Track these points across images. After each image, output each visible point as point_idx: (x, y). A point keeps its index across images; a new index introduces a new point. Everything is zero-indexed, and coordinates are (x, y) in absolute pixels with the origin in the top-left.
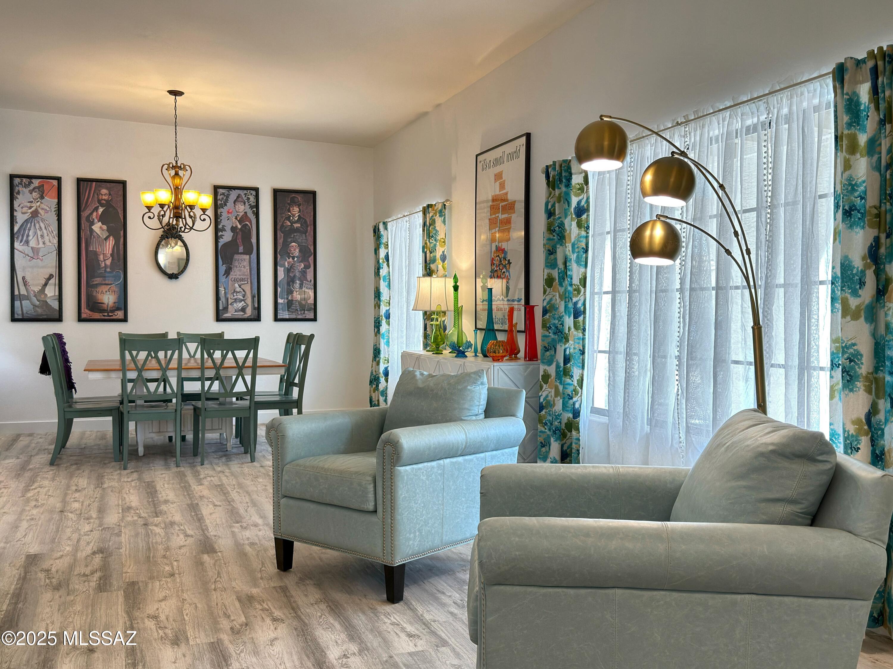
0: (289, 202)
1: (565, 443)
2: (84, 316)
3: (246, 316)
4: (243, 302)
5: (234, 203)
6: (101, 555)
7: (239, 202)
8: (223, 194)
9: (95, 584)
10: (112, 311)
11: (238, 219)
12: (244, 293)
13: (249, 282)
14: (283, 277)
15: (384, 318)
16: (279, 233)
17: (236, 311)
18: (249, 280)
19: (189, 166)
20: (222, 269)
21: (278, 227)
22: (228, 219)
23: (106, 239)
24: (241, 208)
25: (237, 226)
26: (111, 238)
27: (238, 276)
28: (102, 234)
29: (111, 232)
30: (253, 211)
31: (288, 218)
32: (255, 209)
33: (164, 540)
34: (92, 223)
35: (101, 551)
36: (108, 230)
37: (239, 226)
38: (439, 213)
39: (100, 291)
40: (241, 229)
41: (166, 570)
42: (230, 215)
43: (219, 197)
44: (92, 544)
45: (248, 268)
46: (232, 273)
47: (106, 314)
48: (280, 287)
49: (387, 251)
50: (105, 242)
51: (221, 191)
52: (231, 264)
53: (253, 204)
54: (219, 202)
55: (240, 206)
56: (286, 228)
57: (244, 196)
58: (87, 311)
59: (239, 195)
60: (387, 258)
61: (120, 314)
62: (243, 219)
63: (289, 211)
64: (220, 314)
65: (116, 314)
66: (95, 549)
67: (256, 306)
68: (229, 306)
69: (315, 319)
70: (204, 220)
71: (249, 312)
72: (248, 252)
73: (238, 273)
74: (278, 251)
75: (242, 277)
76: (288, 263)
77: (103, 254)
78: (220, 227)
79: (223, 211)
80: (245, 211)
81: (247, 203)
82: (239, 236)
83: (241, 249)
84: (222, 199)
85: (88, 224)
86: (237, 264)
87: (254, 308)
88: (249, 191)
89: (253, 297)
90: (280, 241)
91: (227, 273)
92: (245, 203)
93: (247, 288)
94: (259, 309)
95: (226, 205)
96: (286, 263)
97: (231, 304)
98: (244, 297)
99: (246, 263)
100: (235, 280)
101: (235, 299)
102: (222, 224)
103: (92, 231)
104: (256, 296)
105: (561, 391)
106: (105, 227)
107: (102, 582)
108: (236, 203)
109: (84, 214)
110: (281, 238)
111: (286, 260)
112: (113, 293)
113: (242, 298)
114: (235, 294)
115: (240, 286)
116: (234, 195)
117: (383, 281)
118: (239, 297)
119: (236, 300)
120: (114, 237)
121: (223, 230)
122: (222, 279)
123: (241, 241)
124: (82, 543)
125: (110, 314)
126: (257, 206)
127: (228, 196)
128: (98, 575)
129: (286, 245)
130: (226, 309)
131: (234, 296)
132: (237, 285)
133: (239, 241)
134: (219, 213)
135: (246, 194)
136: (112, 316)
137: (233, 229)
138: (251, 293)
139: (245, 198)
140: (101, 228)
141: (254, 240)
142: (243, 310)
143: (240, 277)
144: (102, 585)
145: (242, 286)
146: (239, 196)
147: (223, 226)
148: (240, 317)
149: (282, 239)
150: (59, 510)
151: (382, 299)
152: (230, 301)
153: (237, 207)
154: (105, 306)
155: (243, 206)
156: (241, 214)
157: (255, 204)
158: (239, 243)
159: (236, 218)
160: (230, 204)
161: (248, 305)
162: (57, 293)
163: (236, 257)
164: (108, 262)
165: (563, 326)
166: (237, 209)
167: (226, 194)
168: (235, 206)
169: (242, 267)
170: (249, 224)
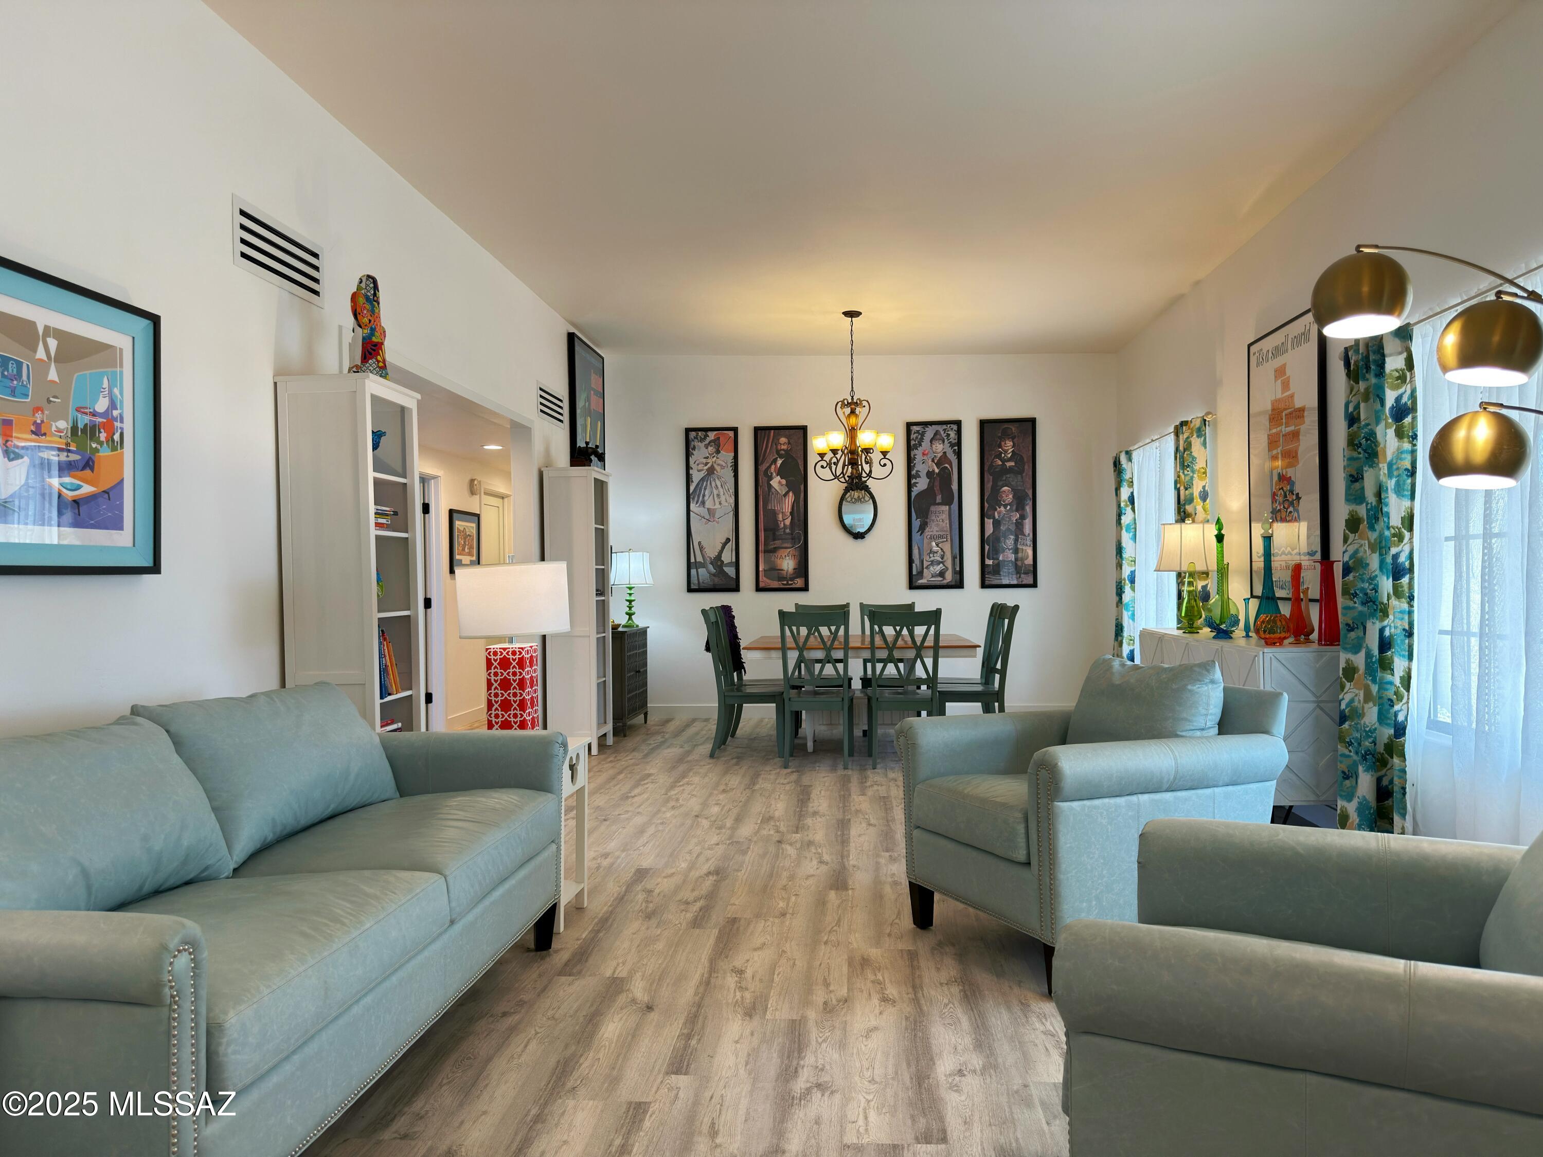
0: (1000, 435)
1: (1385, 775)
2: (761, 585)
3: (945, 582)
4: (941, 565)
5: (931, 441)
6: (715, 877)
7: (937, 440)
8: (918, 432)
9: (692, 915)
10: (792, 579)
11: (936, 461)
12: (942, 553)
13: (949, 540)
14: (991, 531)
15: (1127, 582)
16: (986, 475)
17: (933, 577)
18: (949, 538)
19: (868, 401)
20: (916, 523)
21: (986, 468)
22: (923, 463)
23: (785, 495)
24: (939, 447)
25: (934, 471)
26: (791, 494)
27: (935, 533)
28: (781, 490)
29: (791, 486)
30: (954, 450)
31: (999, 456)
32: (956, 448)
33: (792, 864)
34: (771, 478)
35: (717, 872)
36: (787, 485)
37: (937, 471)
38: (1197, 432)
39: (779, 556)
40: (938, 474)
41: (779, 906)
42: (925, 458)
43: (913, 436)
44: (711, 862)
45: (948, 521)
46: (927, 529)
47: (785, 582)
48: (988, 545)
49: (1131, 490)
50: (783, 498)
51: (915, 428)
52: (927, 518)
53: (954, 442)
54: (913, 443)
55: (938, 445)
56: (996, 468)
57: (942, 433)
58: (765, 579)
59: (937, 431)
60: (1132, 500)
61: (799, 583)
62: (942, 461)
63: (1000, 446)
64: (914, 580)
65: (796, 582)
66: (712, 868)
67: (958, 569)
68: (925, 570)
69: (1034, 585)
70: (885, 465)
71: (949, 577)
72: (948, 501)
73: (936, 529)
74: (986, 498)
75: (939, 533)
76: (999, 513)
77: (782, 512)
78: (914, 472)
79: (918, 453)
80: (944, 451)
81: (946, 440)
82: (937, 483)
83: (939, 499)
84: (917, 438)
85: (765, 479)
86: (934, 518)
87: (954, 572)
88: (949, 426)
89: (954, 558)
90: (988, 486)
91: (922, 529)
92: (944, 442)
93: (947, 547)
94: (961, 573)
95: (920, 445)
96: (996, 513)
97: (926, 568)
98: (942, 559)
99: (945, 516)
100: (932, 538)
101: (932, 561)
102: (916, 469)
103: (770, 486)
104: (958, 557)
105: (1375, 694)
106: (784, 482)
107: (701, 914)
108: (933, 442)
109: (762, 468)
110: (988, 481)
111: (996, 510)
112: (793, 558)
113: (940, 560)
114: (931, 555)
115: (937, 545)
116: (930, 432)
117: (1126, 531)
118: (935, 558)
119: (933, 563)
120: (794, 493)
121: (917, 476)
122: (916, 536)
123: (938, 487)
124: (702, 859)
125: (790, 582)
126: (959, 443)
127: (923, 434)
128: (699, 904)
129: (996, 490)
130: (920, 574)
131: (930, 558)
132: (934, 544)
133: (937, 489)
134: (912, 456)
135: (945, 430)
136: (792, 584)
137: (930, 474)
138: (952, 553)
139: (944, 435)
140: (780, 482)
141: (955, 487)
142: (942, 574)
143: (937, 533)
144: (699, 918)
145: (940, 545)
146: (937, 433)
147: (917, 471)
148: (938, 583)
149: (991, 483)
150: (695, 814)
151: (1124, 556)
152: (925, 564)
153: (934, 446)
154: (784, 573)
155: (942, 445)
156: (939, 455)
157: (956, 441)
158: (936, 492)
159: (933, 461)
160: (926, 444)
161: (947, 569)
162: (734, 560)
163: (933, 508)
164: (788, 522)
165: (1376, 592)
166: (934, 449)
167: (920, 432)
168: (931, 446)
169: (941, 521)
170: (949, 467)
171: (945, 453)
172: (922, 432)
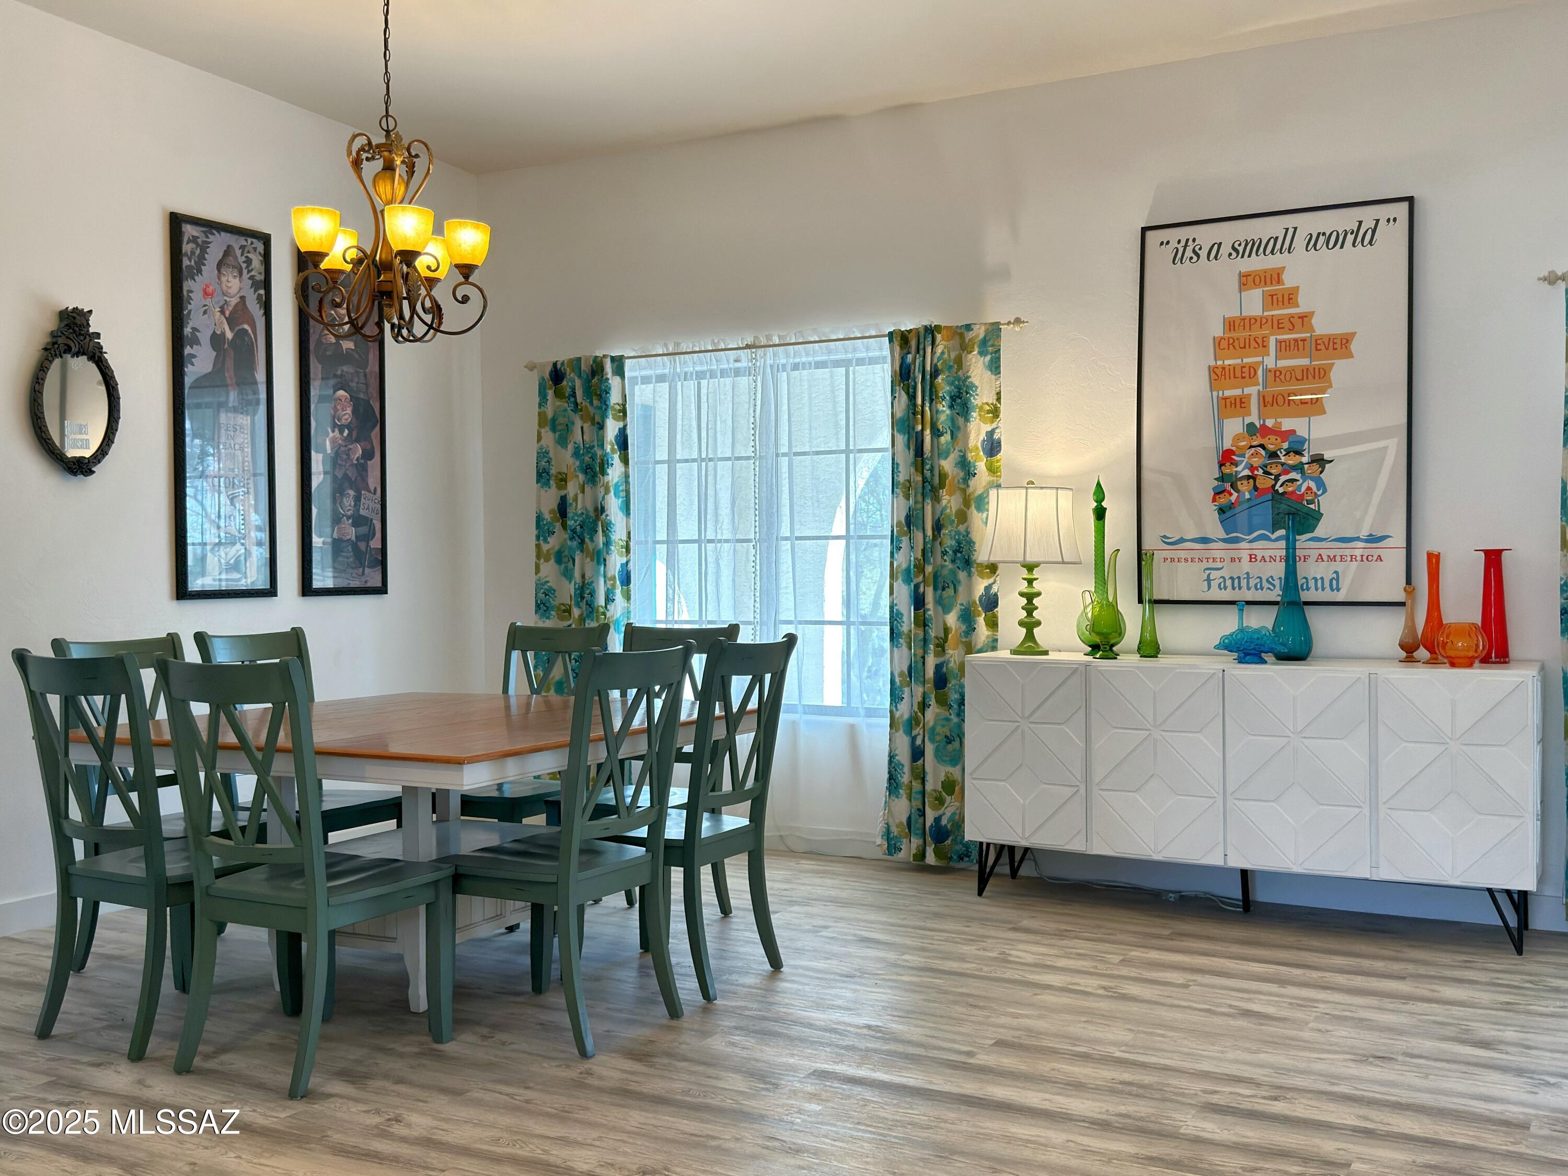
3: (245, 583)
4: (238, 546)
5: (219, 267)
7: (228, 266)
8: (194, 240)
11: (227, 313)
13: (252, 491)
14: (321, 479)
16: (312, 360)
17: (222, 571)
18: (251, 485)
20: (193, 449)
21: (311, 346)
22: (205, 313)
24: (233, 285)
25: (223, 334)
27: (225, 473)
30: (260, 296)
32: (262, 292)
37: (229, 335)
38: (980, 347)
40: (231, 343)
42: (208, 301)
43: (184, 246)
45: (249, 450)
48: (316, 506)
49: (622, 425)
51: (187, 230)
53: (258, 278)
54: (186, 262)
55: (231, 279)
56: (327, 349)
57: (238, 252)
59: (229, 246)
60: (625, 442)
62: (238, 315)
64: (190, 579)
67: (267, 555)
69: (382, 590)
71: (252, 572)
72: (249, 405)
73: (228, 464)
74: (311, 408)
75: (235, 475)
76: (332, 442)
78: (185, 331)
79: (191, 289)
80: (242, 293)
81: (245, 271)
82: (230, 361)
83: (233, 397)
84: (193, 253)
86: (224, 436)
87: (263, 562)
88: (250, 240)
90: (315, 384)
92: (241, 274)
93: (248, 506)
94: (273, 567)
95: (200, 271)
96: (328, 442)
97: (213, 551)
98: (240, 531)
99: (244, 438)
100: (221, 484)
101: (222, 537)
102: (191, 326)
104: (267, 529)
108: (223, 271)
110: (315, 375)
111: (328, 434)
113: (237, 534)
114: (220, 523)
115: (231, 501)
116: (218, 244)
118: (229, 529)
119: (222, 540)
121: (195, 341)
122: (192, 478)
126: (266, 284)
127: (203, 248)
129: (326, 394)
131: (218, 528)
132: (225, 498)
133: (230, 375)
134: (182, 294)
135: (242, 247)
137: (217, 340)
138: (258, 519)
139: (241, 259)
141: (263, 377)
143: (230, 475)
145: (236, 501)
146: (228, 252)
148: (233, 586)
149: (319, 379)
153: (224, 279)
155: (238, 279)
156: (234, 301)
157: (262, 277)
158: (229, 381)
159: (222, 312)
160: (209, 269)
161: (248, 554)
163: (223, 418)
166: (224, 287)
167: (199, 241)
168: (219, 278)
169: (237, 447)
170: (250, 331)
171: (243, 298)
172: (204, 242)
